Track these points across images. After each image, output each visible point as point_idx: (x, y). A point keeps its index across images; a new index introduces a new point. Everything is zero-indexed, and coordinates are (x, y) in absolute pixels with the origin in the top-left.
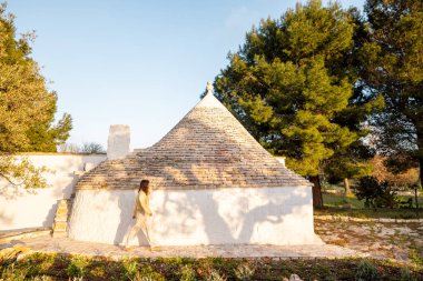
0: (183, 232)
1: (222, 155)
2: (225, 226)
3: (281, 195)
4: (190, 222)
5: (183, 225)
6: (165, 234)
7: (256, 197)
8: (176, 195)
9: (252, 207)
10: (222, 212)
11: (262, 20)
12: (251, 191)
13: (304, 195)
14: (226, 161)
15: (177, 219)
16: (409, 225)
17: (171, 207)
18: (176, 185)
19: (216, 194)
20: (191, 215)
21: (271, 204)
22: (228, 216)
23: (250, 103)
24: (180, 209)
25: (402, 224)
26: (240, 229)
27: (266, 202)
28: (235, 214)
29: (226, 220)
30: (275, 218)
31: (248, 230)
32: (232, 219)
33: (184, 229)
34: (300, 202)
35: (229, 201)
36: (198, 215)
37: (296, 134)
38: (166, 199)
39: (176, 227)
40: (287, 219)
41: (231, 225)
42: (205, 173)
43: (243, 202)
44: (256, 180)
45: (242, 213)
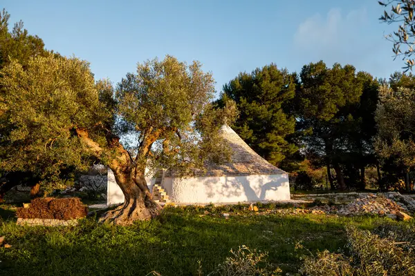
0: (236, 195)
1: (245, 160)
2: (253, 191)
3: (276, 178)
4: (238, 191)
5: (236, 192)
6: (228, 196)
7: (266, 179)
8: (230, 178)
9: (264, 183)
10: (252, 185)
11: (241, 73)
12: (263, 176)
13: (285, 177)
14: (248, 163)
15: (233, 189)
16: (324, 196)
17: (229, 184)
18: (229, 174)
19: (248, 177)
20: (238, 187)
21: (272, 181)
22: (255, 187)
23: (240, 127)
24: (233, 185)
25: (321, 196)
26: (260, 194)
27: (270, 181)
28: (257, 186)
29: (254, 189)
30: (274, 188)
31: (263, 194)
32: (256, 189)
33: (236, 194)
34: (284, 181)
35: (254, 181)
36: (242, 188)
37: (267, 147)
38: (227, 180)
39: (232, 192)
40: (279, 188)
41: (256, 191)
42: (241, 168)
43: (260, 181)
44: (265, 171)
45: (260, 186)
